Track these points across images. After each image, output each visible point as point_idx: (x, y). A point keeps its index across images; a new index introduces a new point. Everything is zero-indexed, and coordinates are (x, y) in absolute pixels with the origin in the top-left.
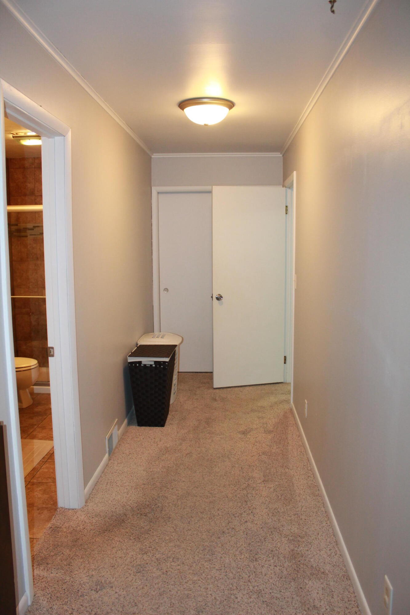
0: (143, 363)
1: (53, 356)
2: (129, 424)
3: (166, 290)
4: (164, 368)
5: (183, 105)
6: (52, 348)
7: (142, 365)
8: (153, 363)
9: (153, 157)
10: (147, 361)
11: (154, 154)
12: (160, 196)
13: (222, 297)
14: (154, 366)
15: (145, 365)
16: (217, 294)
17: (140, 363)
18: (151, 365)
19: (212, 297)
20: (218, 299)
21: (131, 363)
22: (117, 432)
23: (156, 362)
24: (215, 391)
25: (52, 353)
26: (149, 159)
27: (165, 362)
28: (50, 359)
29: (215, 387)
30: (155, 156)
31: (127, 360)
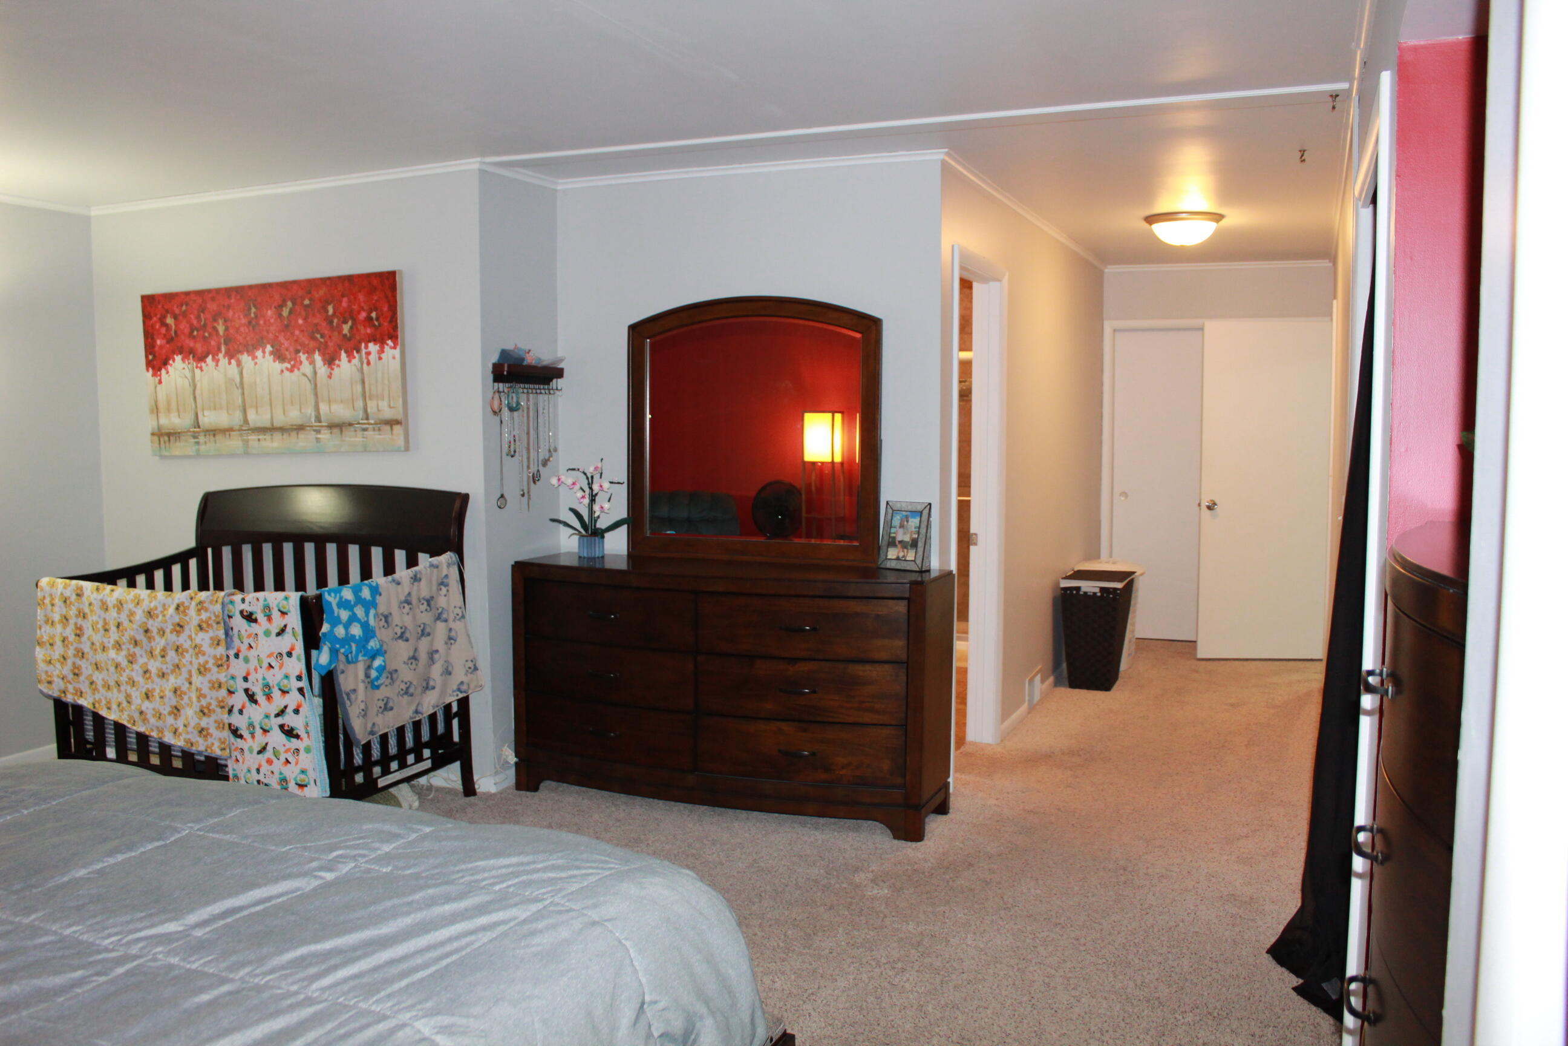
0: (1083, 590)
1: (975, 544)
2: (1057, 683)
3: (1124, 494)
4: (1114, 599)
5: (1151, 219)
6: (976, 534)
7: (1081, 593)
8: (1097, 590)
9: (1106, 270)
10: (1089, 587)
11: (1109, 267)
12: (1117, 334)
13: (1215, 504)
14: (1099, 594)
15: (1085, 593)
16: (1209, 500)
17: (1078, 589)
18: (1095, 594)
19: (1199, 505)
20: (1209, 508)
21: (1065, 589)
22: (1040, 686)
23: (1102, 589)
24: (1199, 662)
25: (975, 541)
26: (1101, 273)
27: (1115, 589)
28: (972, 548)
29: (1199, 656)
30: (1110, 270)
31: (1058, 583)
